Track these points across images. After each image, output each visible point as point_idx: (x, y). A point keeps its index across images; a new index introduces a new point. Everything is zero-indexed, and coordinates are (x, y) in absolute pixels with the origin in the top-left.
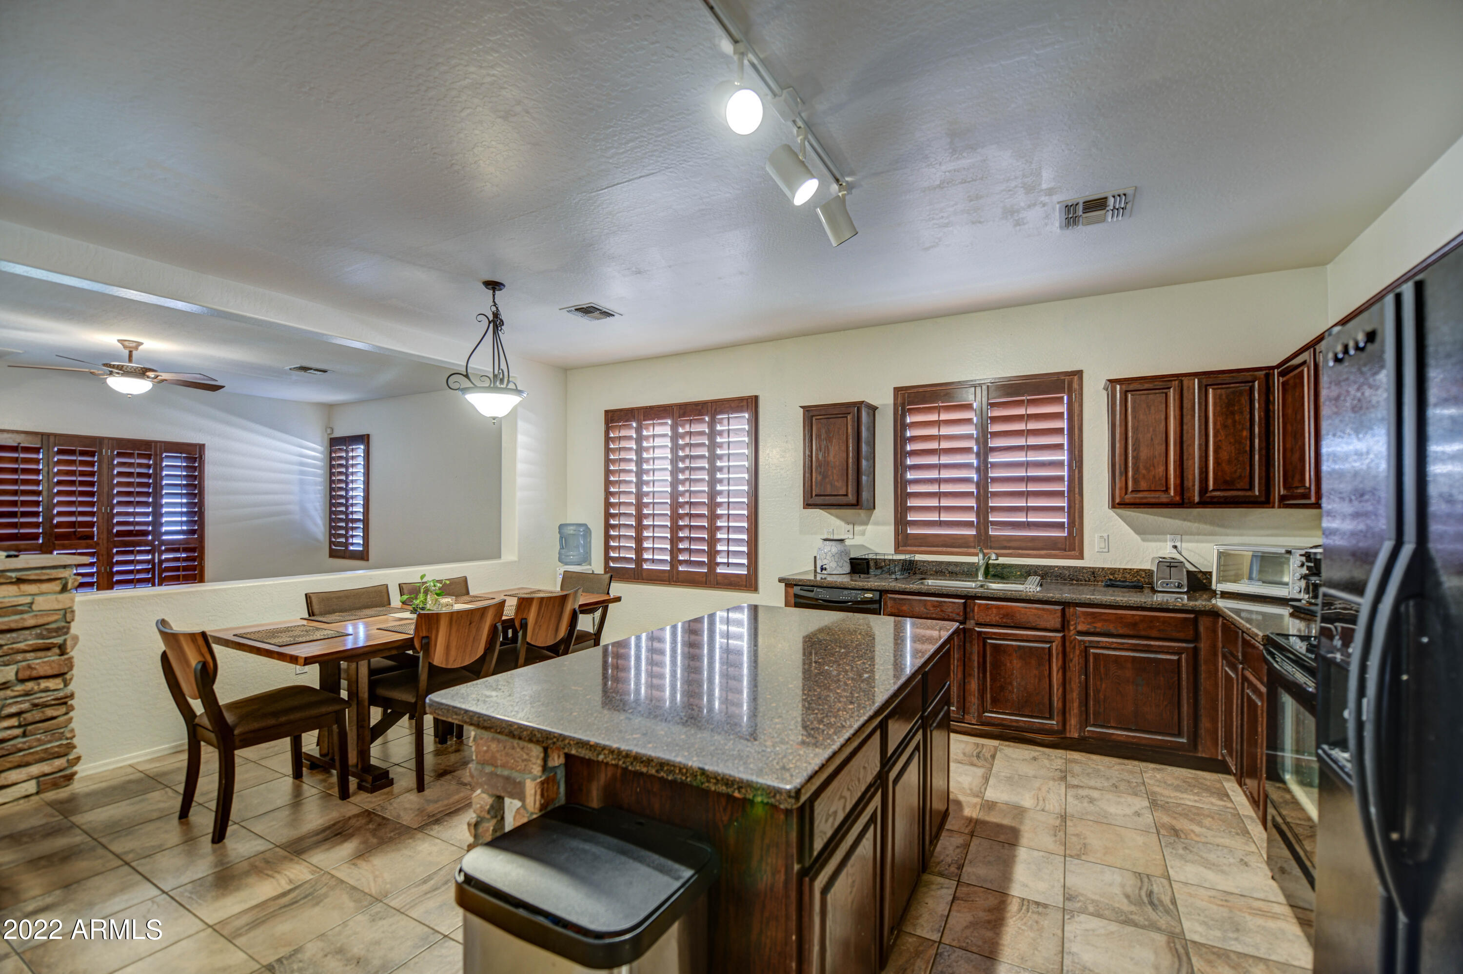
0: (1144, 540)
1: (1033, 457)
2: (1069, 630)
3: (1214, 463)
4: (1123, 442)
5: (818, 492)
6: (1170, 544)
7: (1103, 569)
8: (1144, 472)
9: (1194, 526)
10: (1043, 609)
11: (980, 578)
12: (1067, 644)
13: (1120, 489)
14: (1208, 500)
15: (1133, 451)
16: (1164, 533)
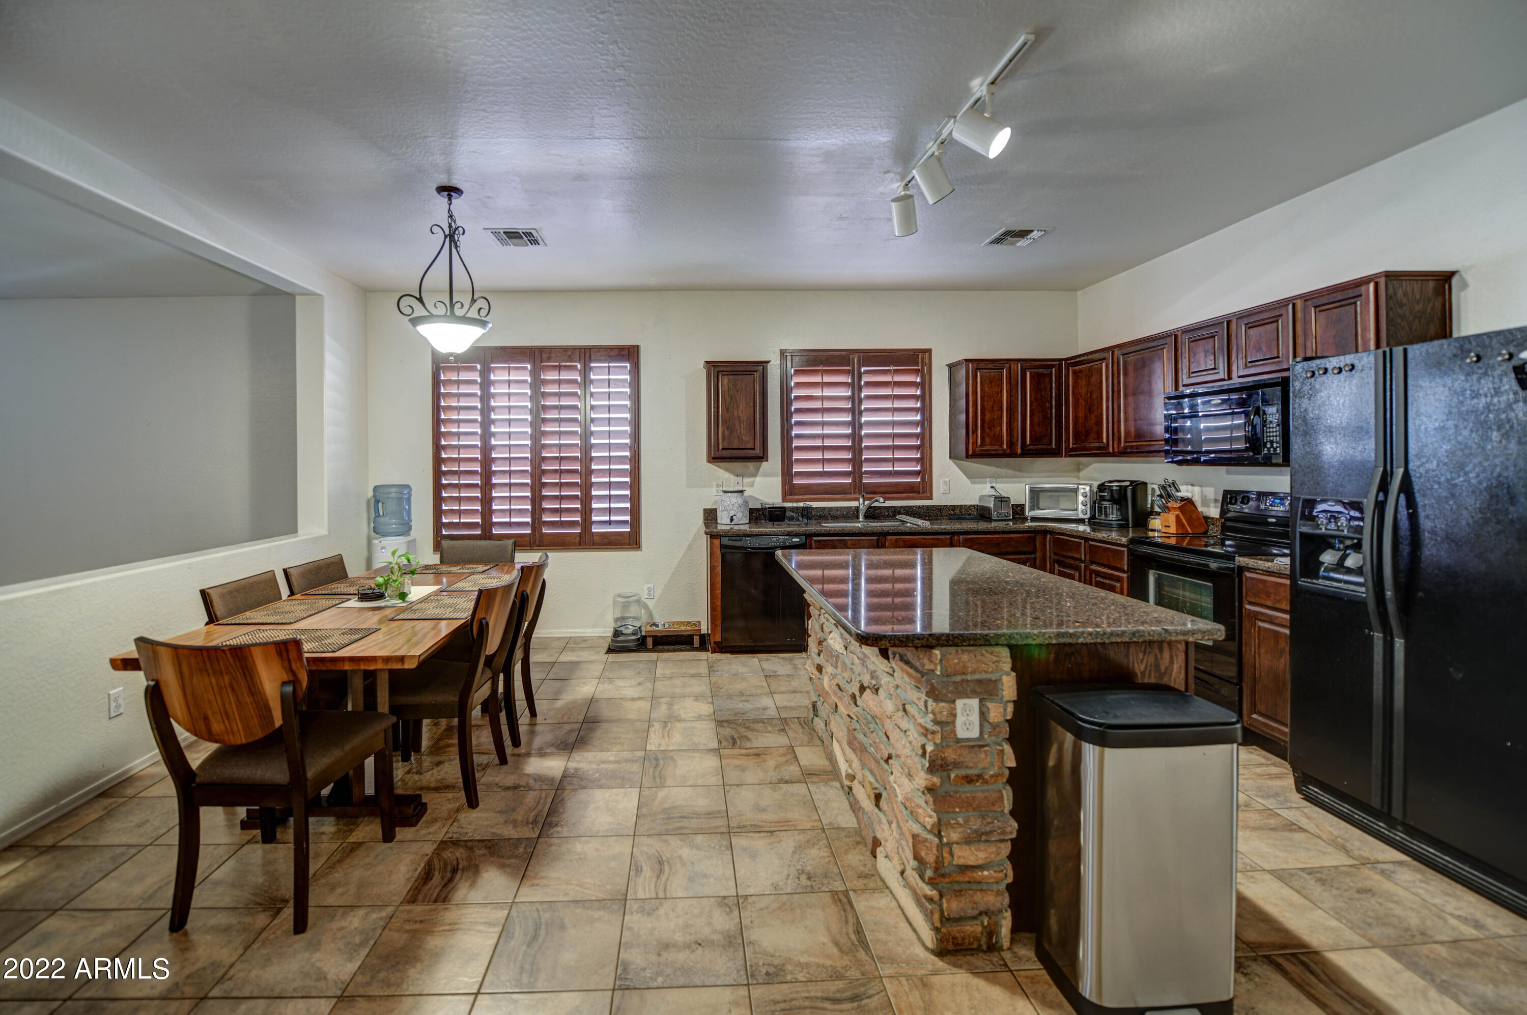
0: (972, 483)
1: (898, 418)
3: (1030, 426)
5: (726, 446)
6: (989, 485)
7: (946, 506)
8: (987, 431)
9: (1004, 471)
10: (938, 539)
11: (861, 519)
13: (973, 444)
14: (1026, 452)
15: (981, 415)
16: (985, 477)
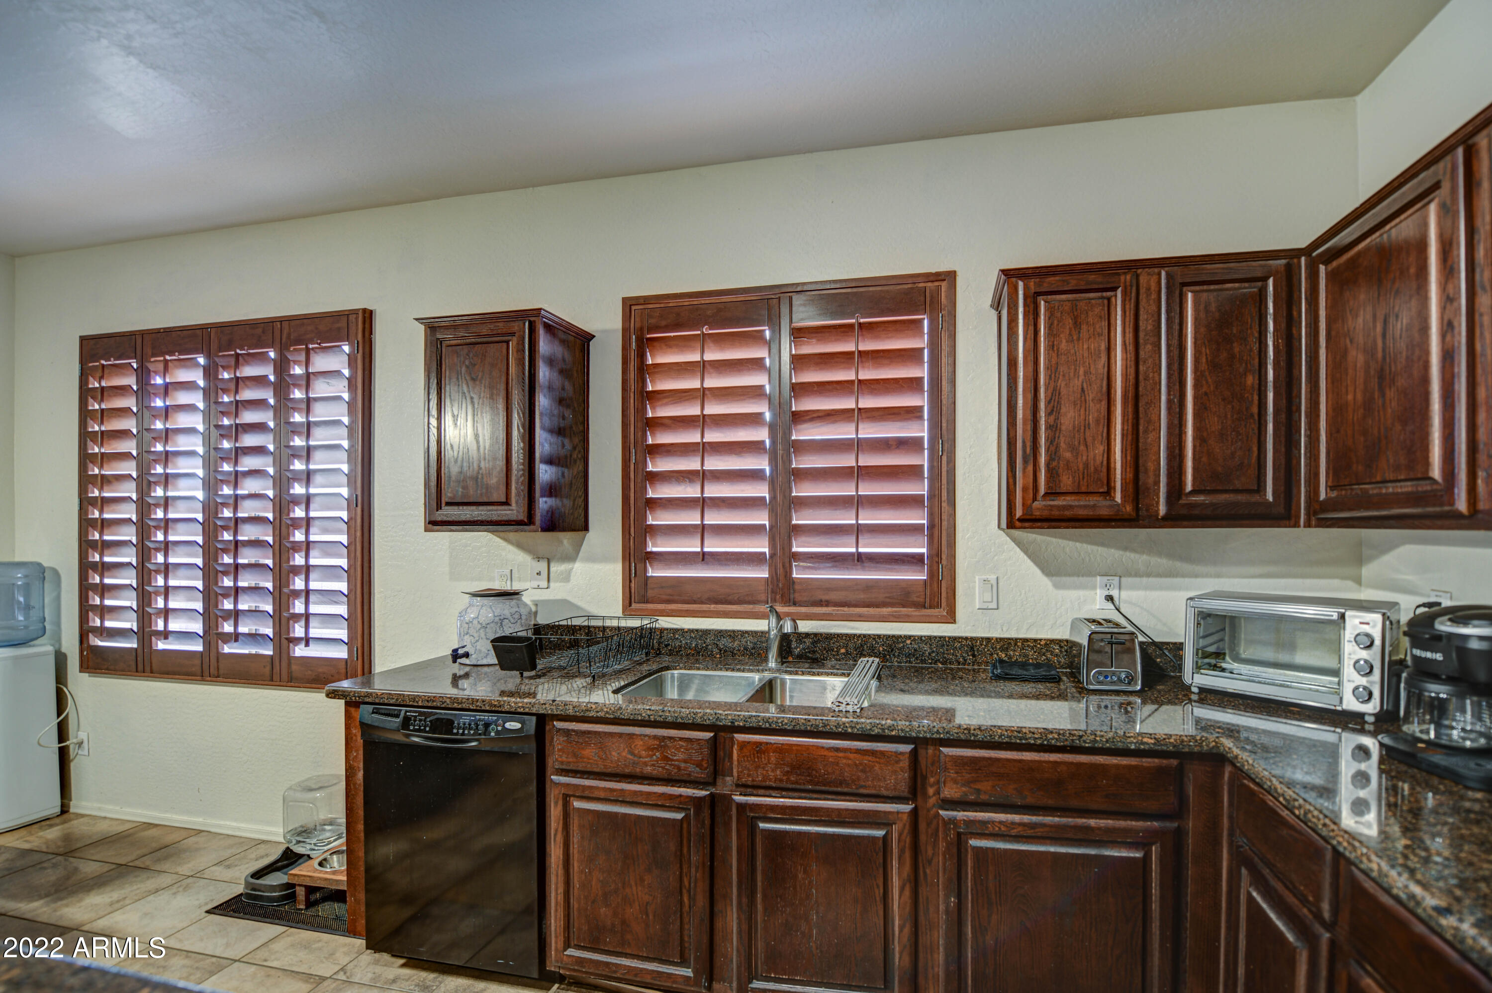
0: (1057, 586)
1: (870, 431)
2: (925, 796)
3: (1194, 439)
4: (1030, 396)
6: (1101, 595)
7: (989, 640)
8: (1068, 455)
9: (1141, 560)
10: (873, 753)
11: (772, 664)
12: (922, 826)
13: (1025, 489)
14: (1184, 511)
15: (1049, 414)
16: (1090, 573)
